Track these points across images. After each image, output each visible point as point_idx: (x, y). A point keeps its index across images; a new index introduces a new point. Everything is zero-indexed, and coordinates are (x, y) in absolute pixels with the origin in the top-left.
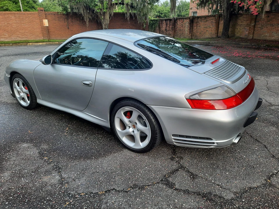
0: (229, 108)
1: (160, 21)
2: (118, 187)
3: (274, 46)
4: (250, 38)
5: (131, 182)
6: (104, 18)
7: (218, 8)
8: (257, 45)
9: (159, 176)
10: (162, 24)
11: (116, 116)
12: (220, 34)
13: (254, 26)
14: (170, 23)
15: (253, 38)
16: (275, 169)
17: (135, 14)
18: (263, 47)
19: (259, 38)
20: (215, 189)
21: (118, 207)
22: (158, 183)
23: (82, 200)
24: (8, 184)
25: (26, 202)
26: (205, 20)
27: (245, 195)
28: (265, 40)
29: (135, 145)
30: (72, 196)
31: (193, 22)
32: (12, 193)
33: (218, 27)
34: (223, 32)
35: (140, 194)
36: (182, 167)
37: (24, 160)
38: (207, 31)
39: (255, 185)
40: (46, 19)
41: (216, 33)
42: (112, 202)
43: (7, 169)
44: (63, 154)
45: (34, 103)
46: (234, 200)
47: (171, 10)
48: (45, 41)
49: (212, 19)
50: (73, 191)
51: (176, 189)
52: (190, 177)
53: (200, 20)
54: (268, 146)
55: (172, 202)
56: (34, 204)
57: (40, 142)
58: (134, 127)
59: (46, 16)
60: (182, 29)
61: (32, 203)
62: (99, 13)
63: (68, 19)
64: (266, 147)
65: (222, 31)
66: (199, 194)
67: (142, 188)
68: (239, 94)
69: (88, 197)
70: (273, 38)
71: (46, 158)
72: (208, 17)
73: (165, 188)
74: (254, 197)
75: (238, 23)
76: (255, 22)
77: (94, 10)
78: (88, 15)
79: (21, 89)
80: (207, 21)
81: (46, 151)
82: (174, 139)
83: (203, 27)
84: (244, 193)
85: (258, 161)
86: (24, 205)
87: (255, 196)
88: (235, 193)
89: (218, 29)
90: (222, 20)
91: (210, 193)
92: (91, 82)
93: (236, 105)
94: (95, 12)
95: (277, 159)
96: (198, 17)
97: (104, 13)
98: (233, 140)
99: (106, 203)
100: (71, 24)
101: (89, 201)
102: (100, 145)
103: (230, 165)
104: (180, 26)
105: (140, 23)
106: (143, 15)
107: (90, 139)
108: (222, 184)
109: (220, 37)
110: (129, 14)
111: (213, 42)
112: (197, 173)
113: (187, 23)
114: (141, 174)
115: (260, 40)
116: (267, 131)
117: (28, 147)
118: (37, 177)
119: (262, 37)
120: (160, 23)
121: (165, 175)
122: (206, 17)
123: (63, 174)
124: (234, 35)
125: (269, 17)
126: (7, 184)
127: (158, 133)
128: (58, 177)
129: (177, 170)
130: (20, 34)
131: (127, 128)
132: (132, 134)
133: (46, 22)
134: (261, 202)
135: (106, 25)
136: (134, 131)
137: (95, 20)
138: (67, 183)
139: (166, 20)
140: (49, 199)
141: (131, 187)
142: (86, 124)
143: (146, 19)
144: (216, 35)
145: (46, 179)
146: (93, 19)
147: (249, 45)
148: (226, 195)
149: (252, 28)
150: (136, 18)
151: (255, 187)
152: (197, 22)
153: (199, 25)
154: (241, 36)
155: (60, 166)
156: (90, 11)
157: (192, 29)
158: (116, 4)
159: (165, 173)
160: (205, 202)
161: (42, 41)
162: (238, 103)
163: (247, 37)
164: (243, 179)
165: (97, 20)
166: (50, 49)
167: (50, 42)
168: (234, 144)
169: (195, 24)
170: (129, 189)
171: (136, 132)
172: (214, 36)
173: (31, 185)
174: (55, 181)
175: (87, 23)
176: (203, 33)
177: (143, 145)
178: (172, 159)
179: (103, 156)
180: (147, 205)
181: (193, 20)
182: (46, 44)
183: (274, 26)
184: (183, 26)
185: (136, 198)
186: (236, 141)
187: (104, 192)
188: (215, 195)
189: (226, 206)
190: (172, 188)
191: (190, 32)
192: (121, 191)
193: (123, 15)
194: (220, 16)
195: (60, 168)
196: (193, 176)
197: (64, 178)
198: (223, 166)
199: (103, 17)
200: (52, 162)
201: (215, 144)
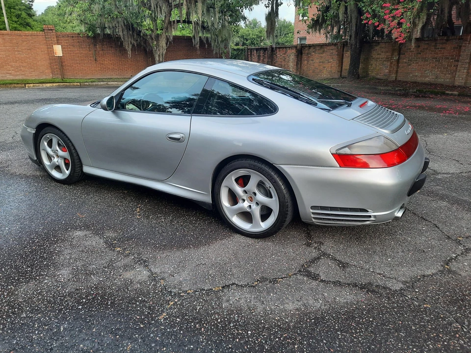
0: (390, 165)
1: (248, 52)
2: (240, 281)
3: (429, 91)
4: (392, 79)
5: (256, 275)
6: (158, 45)
7: (341, 33)
8: (403, 90)
9: (295, 266)
10: (251, 56)
11: (223, 184)
12: (345, 73)
13: (398, 61)
14: (265, 54)
15: (396, 79)
16: (454, 253)
17: (207, 38)
18: (413, 92)
19: (405, 80)
20: (376, 280)
21: (246, 305)
22: (295, 274)
23: (192, 299)
24: (72, 284)
25: (109, 305)
26: (321, 51)
27: (418, 284)
28: (415, 83)
29: (252, 227)
30: (175, 294)
31: (301, 54)
32: (84, 295)
33: (342, 62)
34: (350, 69)
35: (273, 289)
36: (324, 254)
37: (86, 253)
38: (325, 67)
39: (429, 272)
40: (58, 44)
41: (338, 71)
42: (236, 300)
43: (62, 265)
44: (143, 243)
45: (77, 173)
46: (405, 291)
47: (267, 34)
48: (57, 80)
49: (331, 49)
50: (175, 288)
51: (322, 281)
52: (339, 266)
53: (314, 50)
54: (440, 225)
55: (320, 296)
56: (122, 306)
57: (102, 228)
58: (251, 199)
59: (58, 40)
60: (285, 65)
61: (118, 306)
62: (149, 37)
63: (95, 45)
64: (437, 227)
65: (348, 68)
66: (355, 285)
67: (275, 281)
68: (401, 147)
69: (199, 294)
70: (427, 79)
71: (119, 249)
72: (326, 45)
73: (307, 281)
74: (430, 285)
75: (372, 56)
76: (399, 54)
77: (140, 32)
78: (130, 39)
79: (55, 152)
80: (324, 51)
81: (115, 240)
82: (313, 213)
83: (317, 61)
84: (416, 282)
85: (429, 244)
86: (107, 309)
87: (432, 285)
88: (404, 283)
89: (342, 64)
90: (348, 51)
91: (370, 283)
92: (182, 135)
93: (399, 163)
94: (142, 35)
95: (453, 240)
96: (310, 46)
97: (158, 36)
98: (396, 214)
99: (228, 301)
100: (101, 52)
101: (202, 299)
102: (195, 230)
103: (392, 249)
104: (281, 60)
105: (216, 53)
106: (222, 41)
107: (178, 222)
108: (384, 272)
109: (346, 78)
110: (198, 39)
111: (336, 85)
112: (347, 260)
113: (292, 55)
114: (269, 264)
115: (406, 82)
116: (435, 207)
117: (86, 235)
118: (114, 273)
119: (410, 78)
120: (248, 55)
121: (303, 265)
122: (322, 46)
123: (152, 269)
124: (367, 75)
125: (419, 46)
126: (70, 284)
127: (289, 206)
128: (145, 273)
129: (319, 258)
130: (13, 68)
131: (240, 201)
132: (248, 210)
133: (58, 50)
134: (440, 292)
135: (161, 56)
136: (250, 206)
137: (142, 47)
138: (163, 279)
139: (257, 50)
140: (142, 299)
141: (258, 280)
142: (165, 203)
143: (226, 47)
144: (339, 74)
145: (129, 275)
146: (139, 45)
147: (390, 90)
148: (392, 286)
149: (395, 63)
150: (209, 45)
151: (430, 275)
152: (308, 54)
153: (311, 59)
154: (378, 77)
155: (145, 259)
156: (133, 32)
157: (301, 64)
158: (178, 21)
159: (302, 262)
160: (365, 294)
161: (51, 81)
162: (402, 160)
163: (386, 77)
164: (412, 267)
165: (144, 48)
166: (68, 94)
167: (65, 82)
168: (397, 218)
169: (304, 57)
170: (256, 283)
171: (254, 206)
172: (336, 76)
173: (108, 284)
174: (144, 278)
175: (130, 53)
176: (318, 71)
177: (265, 226)
178: (309, 245)
179: (206, 244)
180: (288, 301)
181: (301, 51)
182: (59, 86)
183: (427, 61)
184: (286, 60)
185: (268, 293)
186: (399, 214)
187: (221, 288)
188: (377, 286)
189: (395, 297)
190: (316, 280)
191: (297, 70)
192: (246, 286)
193: (188, 40)
194: (345, 44)
195: (145, 261)
196: (344, 265)
197: (156, 273)
198: (381, 251)
199: (155, 43)
200: (129, 254)
201: (372, 219)
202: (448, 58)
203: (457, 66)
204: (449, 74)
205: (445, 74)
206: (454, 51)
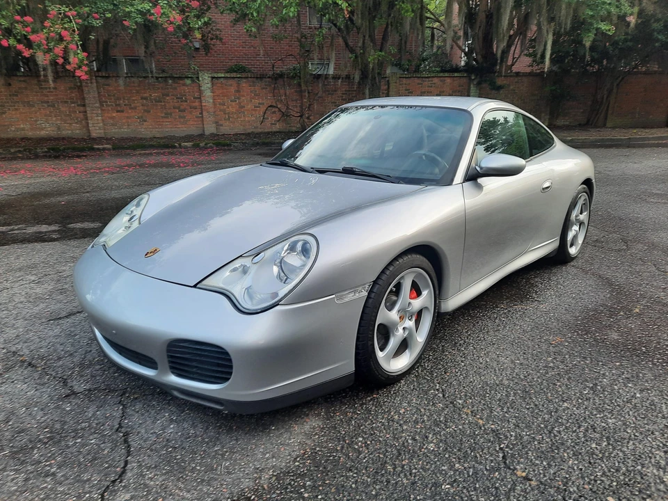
18: (43, 152)
115: (11, 139)
202: (66, 102)
203: (86, 112)
204: (76, 123)
205: (70, 124)
206: (72, 92)
